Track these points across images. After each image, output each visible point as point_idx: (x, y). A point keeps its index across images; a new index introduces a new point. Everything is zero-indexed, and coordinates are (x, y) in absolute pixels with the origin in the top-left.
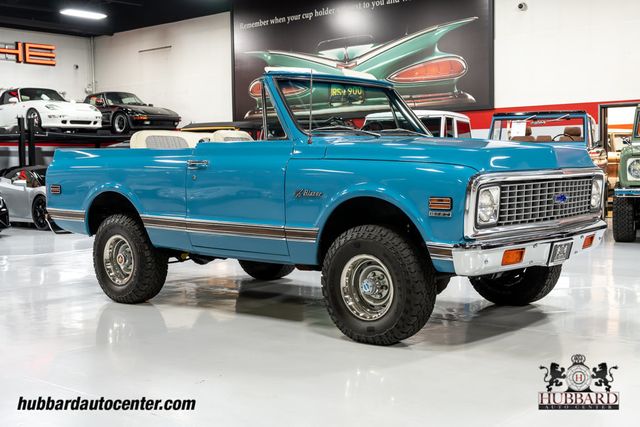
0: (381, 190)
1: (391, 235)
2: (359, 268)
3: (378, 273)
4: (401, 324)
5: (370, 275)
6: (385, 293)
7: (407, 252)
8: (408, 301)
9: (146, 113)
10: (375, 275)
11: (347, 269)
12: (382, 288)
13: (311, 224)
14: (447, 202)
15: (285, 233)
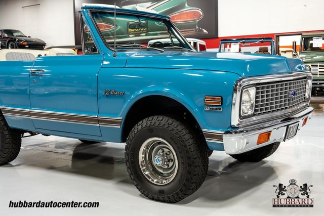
0: (166, 91)
1: (176, 123)
2: (152, 147)
3: (166, 150)
4: (184, 188)
5: (160, 151)
6: (171, 164)
7: (187, 136)
8: (189, 173)
9: (26, 41)
10: (163, 151)
11: (143, 148)
12: (169, 161)
13: (116, 114)
14: (218, 100)
15: (98, 121)
